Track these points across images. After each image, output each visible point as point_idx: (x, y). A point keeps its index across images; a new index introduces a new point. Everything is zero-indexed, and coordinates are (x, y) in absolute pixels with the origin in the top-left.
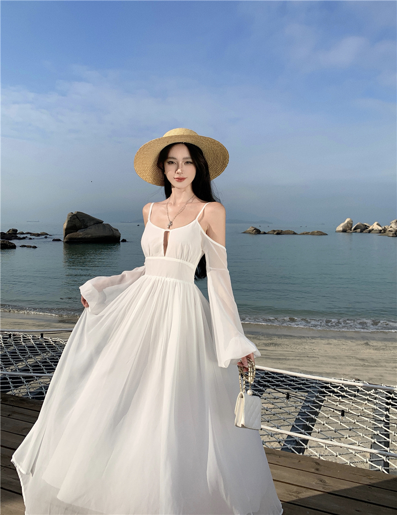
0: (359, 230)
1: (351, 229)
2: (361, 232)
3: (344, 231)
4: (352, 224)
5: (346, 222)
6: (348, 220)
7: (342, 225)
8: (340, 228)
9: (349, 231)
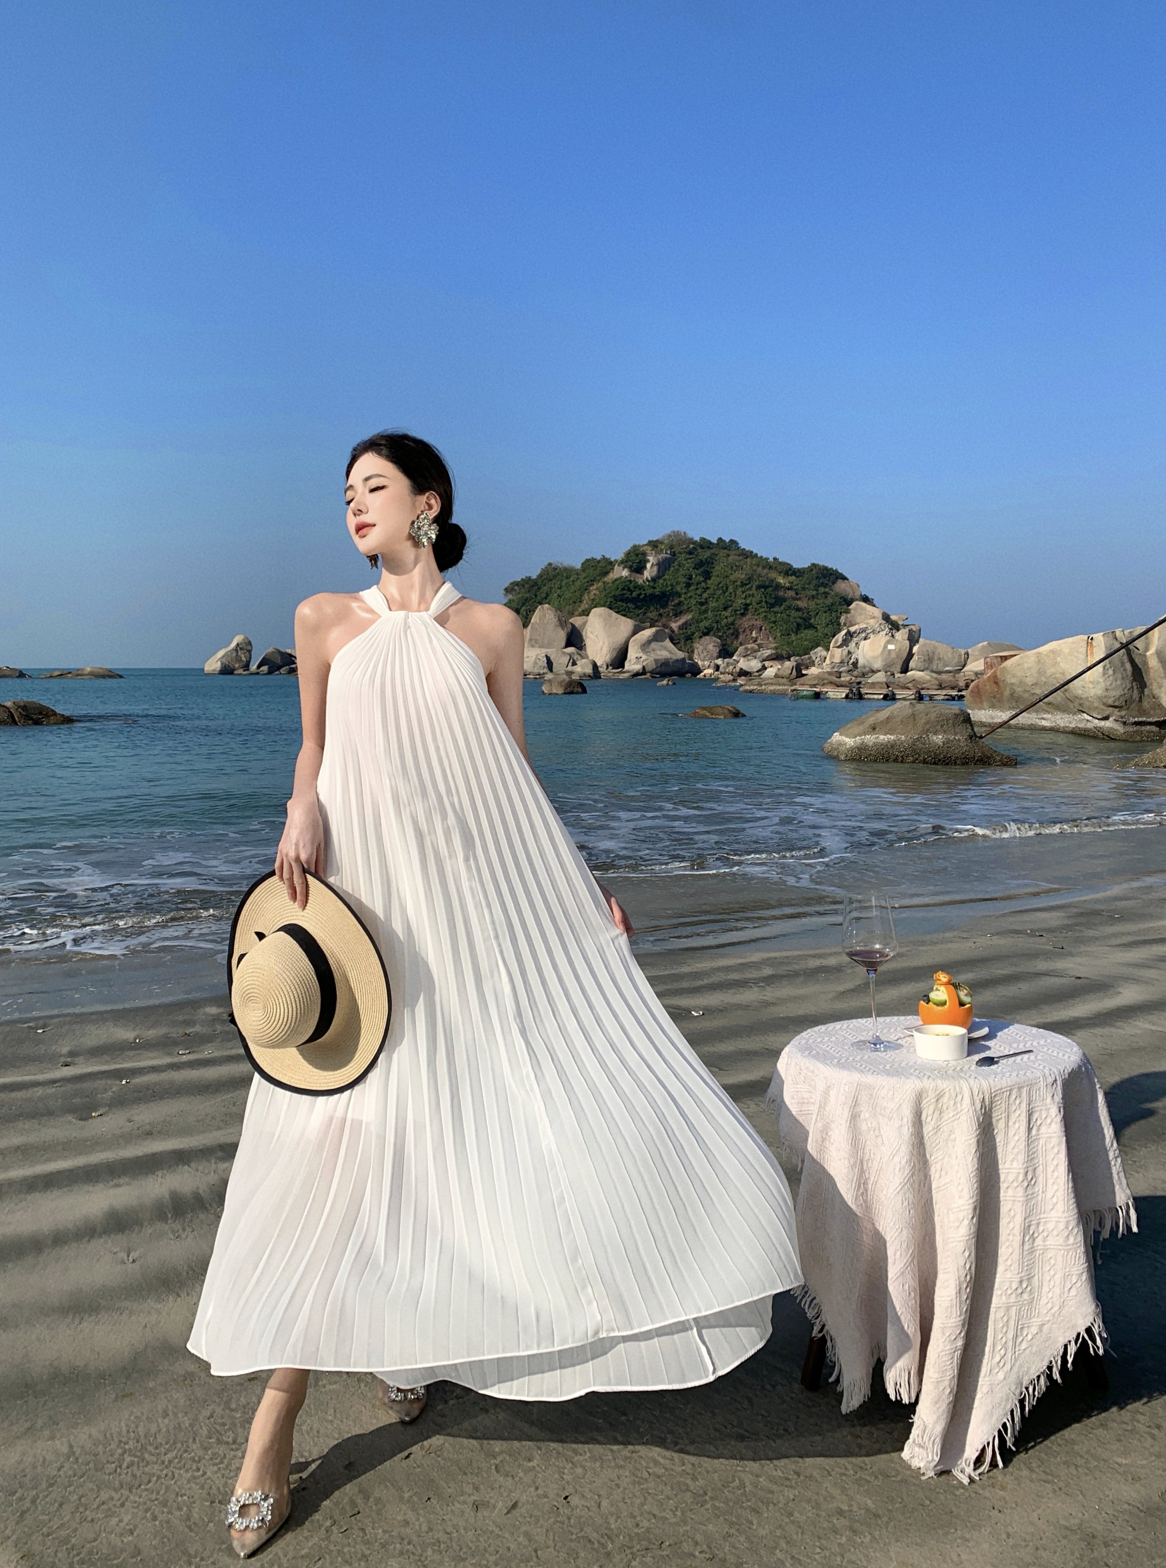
0: (265, 668)
1: (246, 666)
2: (270, 672)
3: (227, 670)
4: (250, 651)
5: (233, 645)
6: (238, 639)
7: (221, 653)
8: (213, 665)
9: (241, 671)
